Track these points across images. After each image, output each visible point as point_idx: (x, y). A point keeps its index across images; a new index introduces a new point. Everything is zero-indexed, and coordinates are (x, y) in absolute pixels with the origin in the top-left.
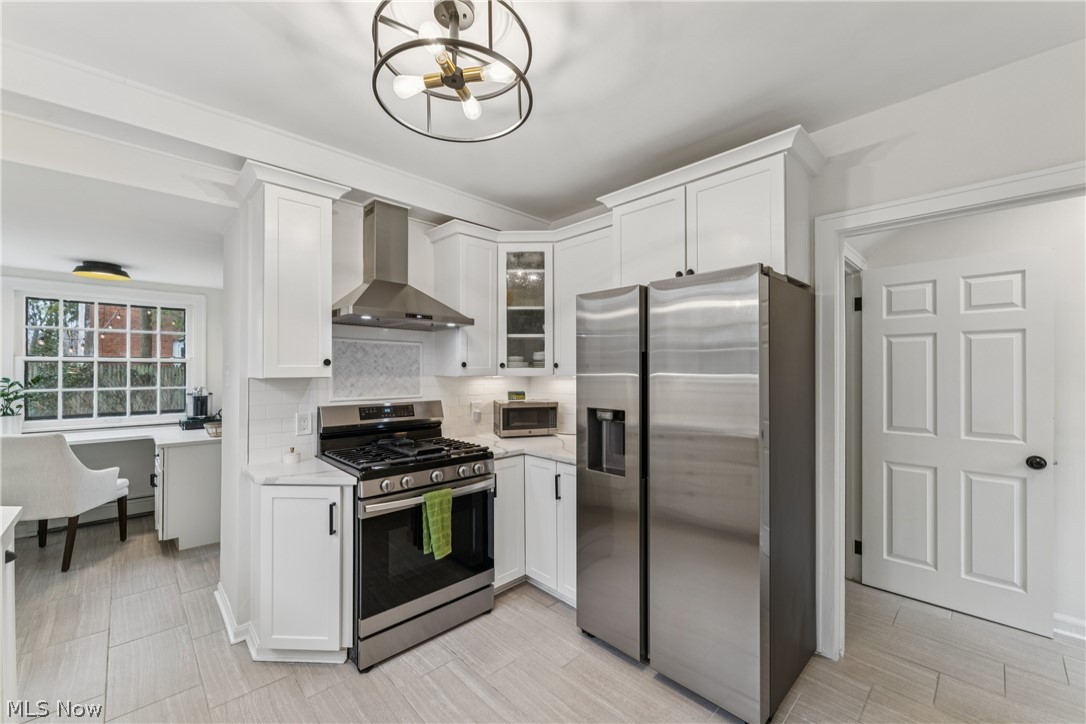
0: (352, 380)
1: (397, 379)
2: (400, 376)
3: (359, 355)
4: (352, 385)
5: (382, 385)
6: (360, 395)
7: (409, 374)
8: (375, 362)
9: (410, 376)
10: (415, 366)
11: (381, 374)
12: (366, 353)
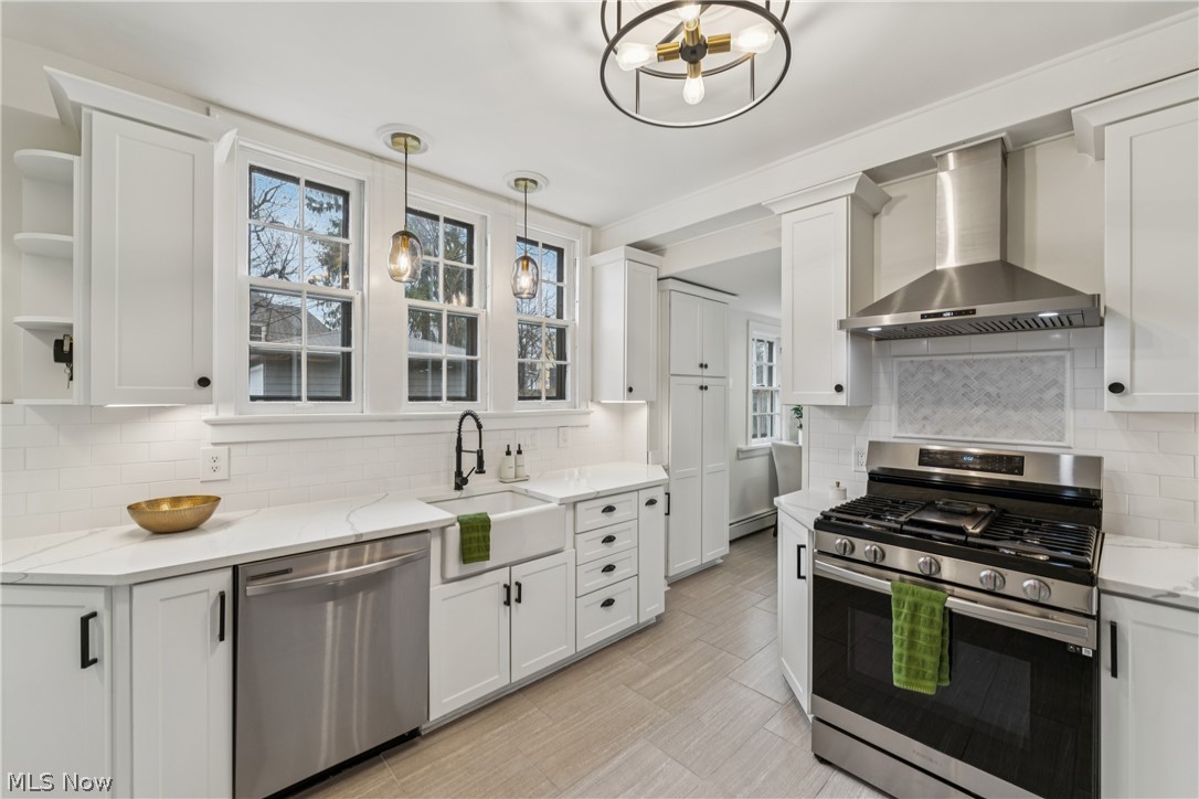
0: (926, 411)
1: (1011, 413)
2: (1016, 408)
3: (937, 378)
4: (925, 418)
5: (978, 420)
6: (938, 433)
7: (1038, 405)
8: (965, 385)
9: (1040, 409)
10: (1053, 392)
11: (976, 404)
12: (948, 374)
